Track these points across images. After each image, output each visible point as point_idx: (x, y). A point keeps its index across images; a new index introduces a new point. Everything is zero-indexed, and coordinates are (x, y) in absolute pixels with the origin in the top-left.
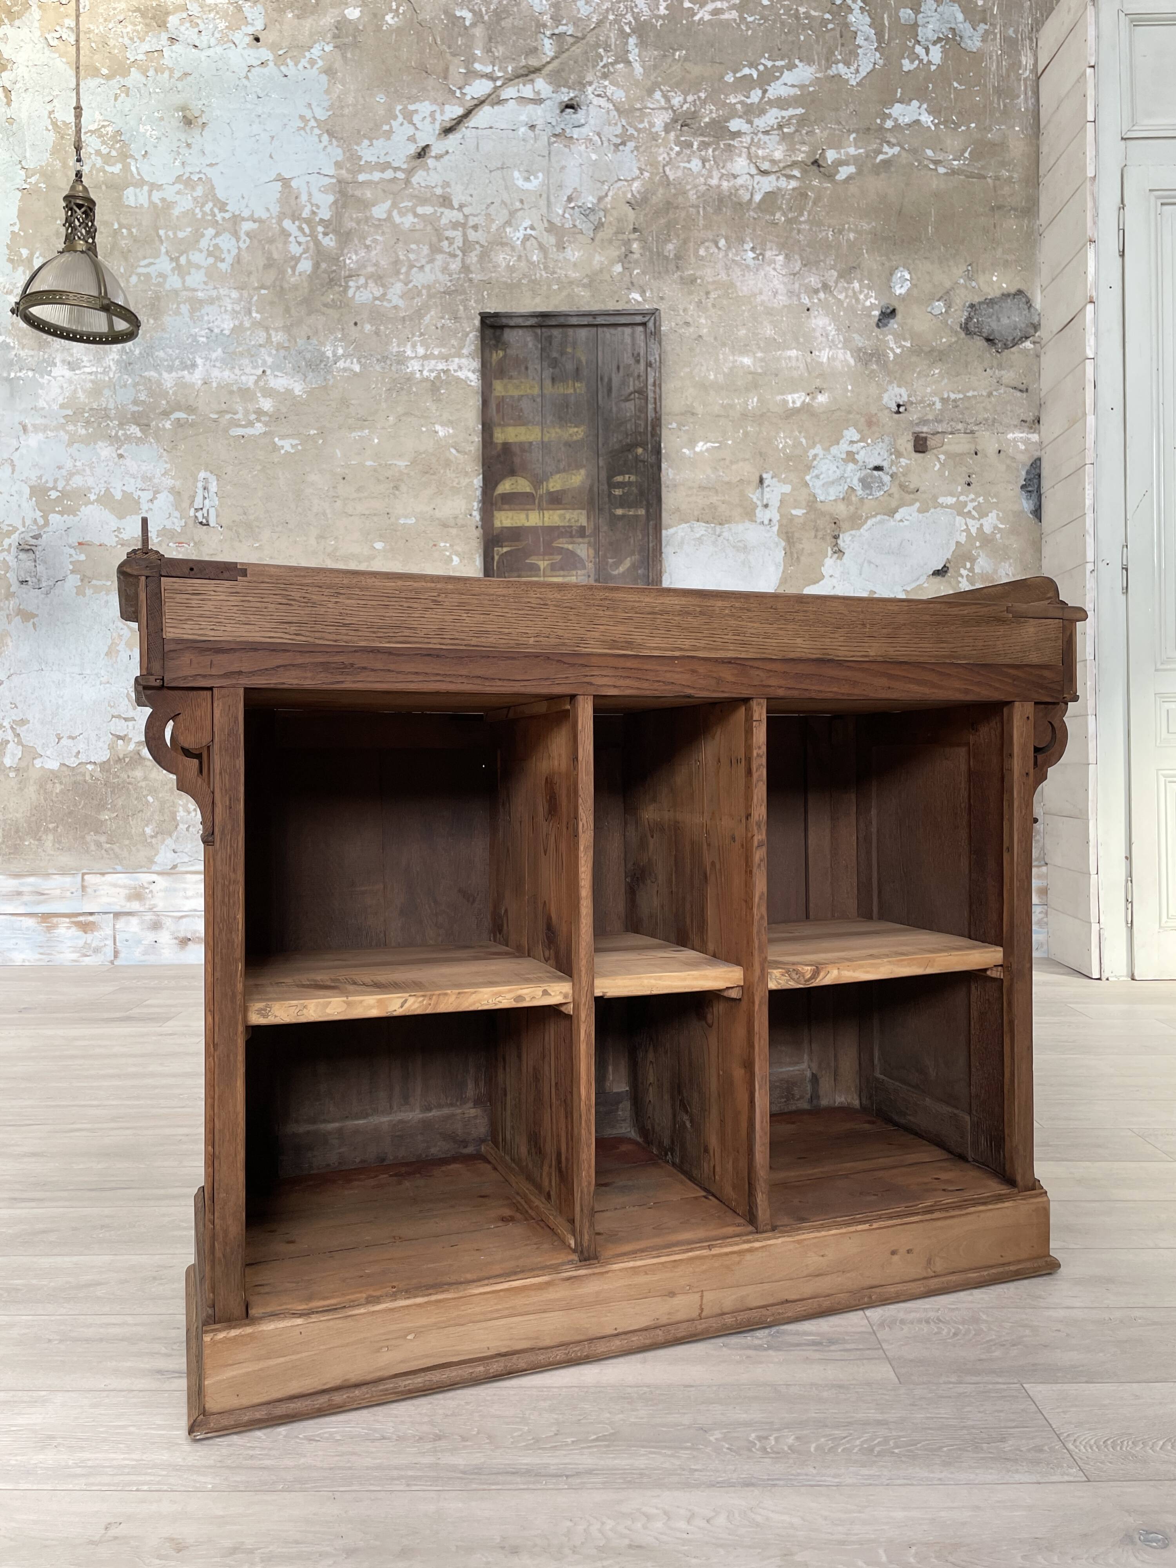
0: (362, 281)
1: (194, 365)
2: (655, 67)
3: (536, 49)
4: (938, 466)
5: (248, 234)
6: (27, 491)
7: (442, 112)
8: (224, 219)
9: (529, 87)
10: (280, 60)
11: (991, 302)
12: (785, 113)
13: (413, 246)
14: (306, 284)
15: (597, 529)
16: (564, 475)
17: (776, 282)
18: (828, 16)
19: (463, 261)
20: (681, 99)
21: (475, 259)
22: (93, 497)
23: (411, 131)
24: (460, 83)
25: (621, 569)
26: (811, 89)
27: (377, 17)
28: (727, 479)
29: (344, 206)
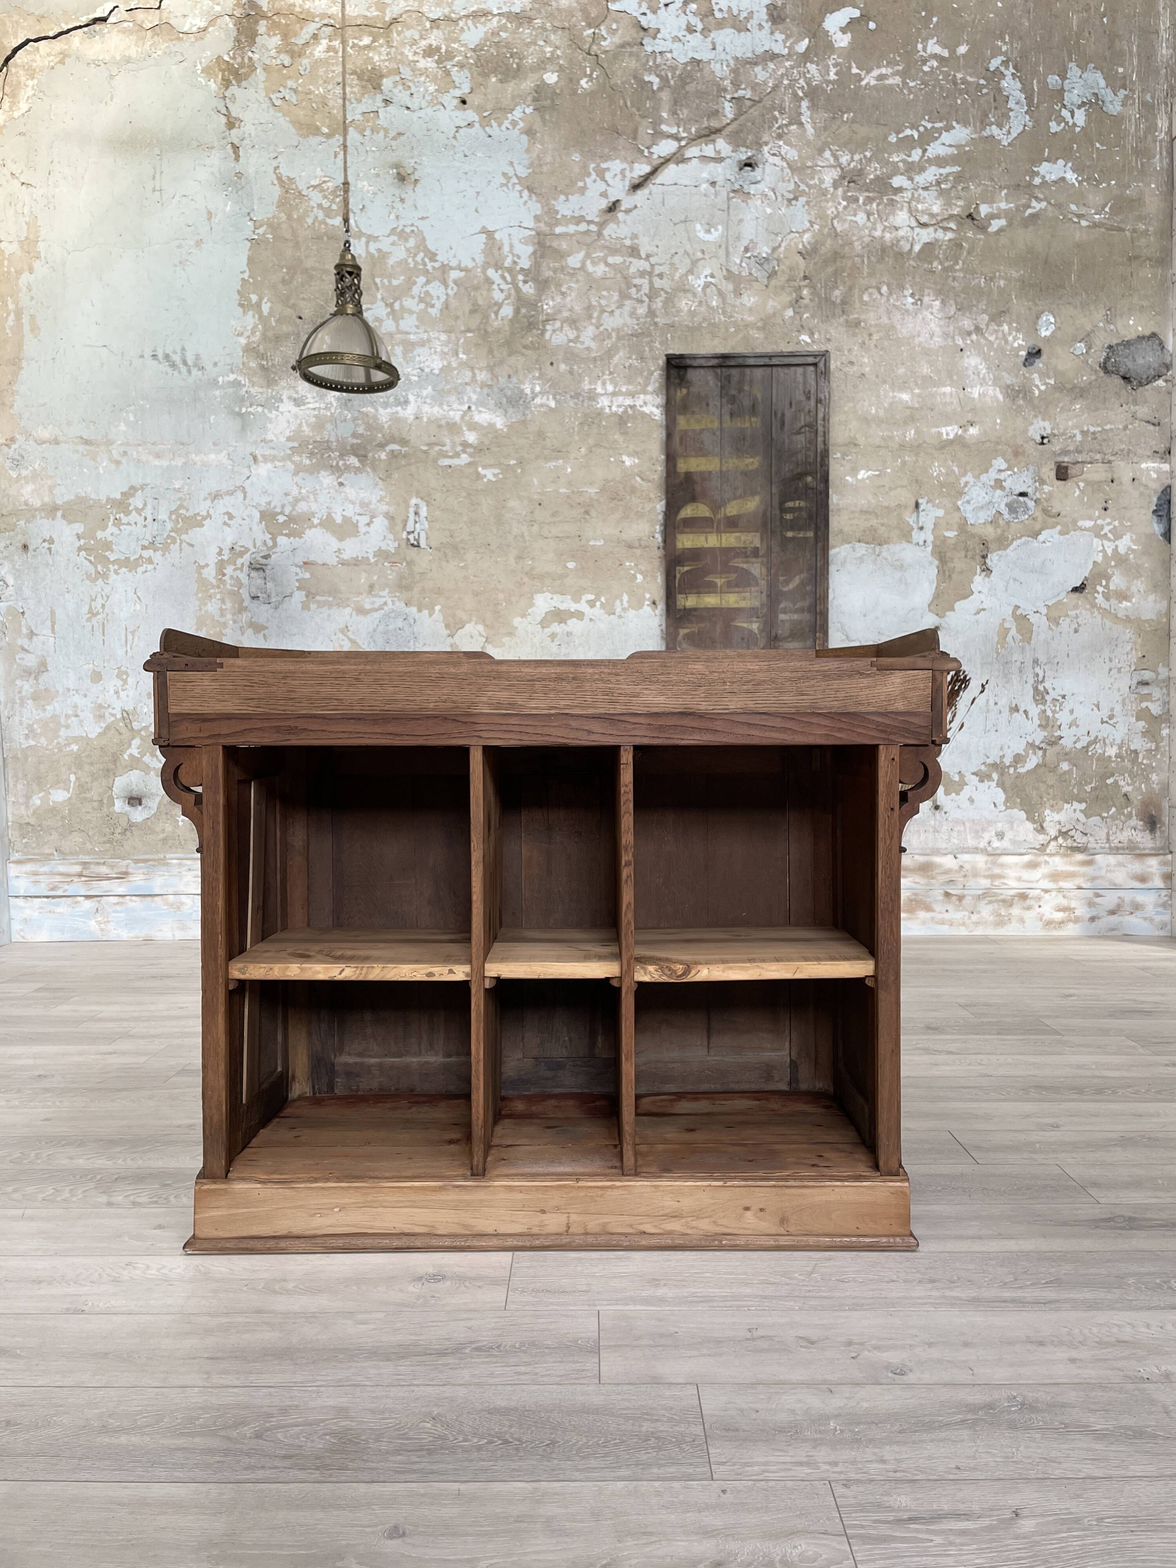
0: (558, 324)
1: (407, 402)
2: (825, 128)
3: (717, 111)
4: (1078, 493)
5: (455, 282)
6: (258, 515)
7: (632, 170)
8: (434, 268)
9: (711, 146)
10: (485, 122)
11: (1127, 344)
12: (942, 171)
13: (605, 293)
14: (507, 328)
15: (769, 549)
16: (740, 501)
17: (932, 325)
18: (982, 82)
19: (649, 307)
20: (848, 157)
21: (660, 305)
22: (316, 521)
23: (602, 187)
24: (649, 143)
25: (791, 586)
26: (967, 149)
27: (573, 81)
28: (885, 504)
29: (542, 257)
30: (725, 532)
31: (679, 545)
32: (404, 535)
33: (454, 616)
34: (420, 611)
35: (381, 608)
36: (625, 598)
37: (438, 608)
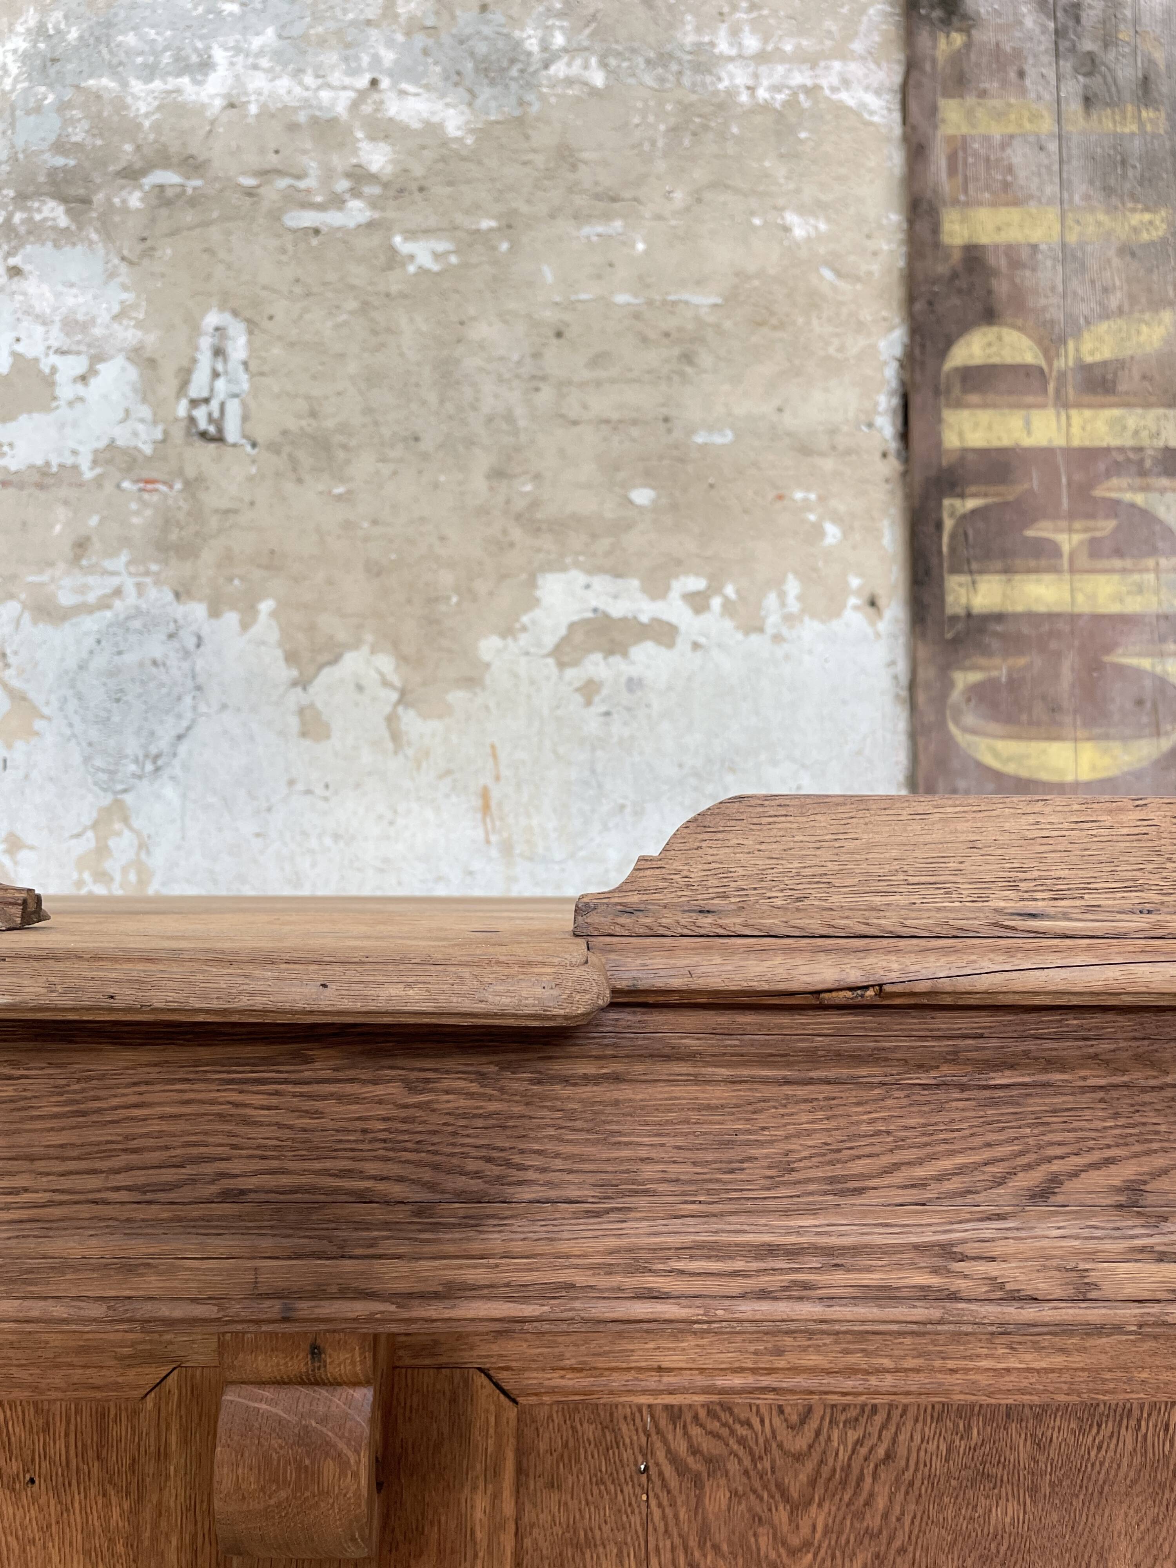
1: (206, 65)
16: (1119, 323)
30: (1079, 405)
31: (951, 440)
32: (182, 408)
33: (311, 628)
34: (215, 613)
35: (104, 604)
36: (793, 587)
37: (266, 606)
